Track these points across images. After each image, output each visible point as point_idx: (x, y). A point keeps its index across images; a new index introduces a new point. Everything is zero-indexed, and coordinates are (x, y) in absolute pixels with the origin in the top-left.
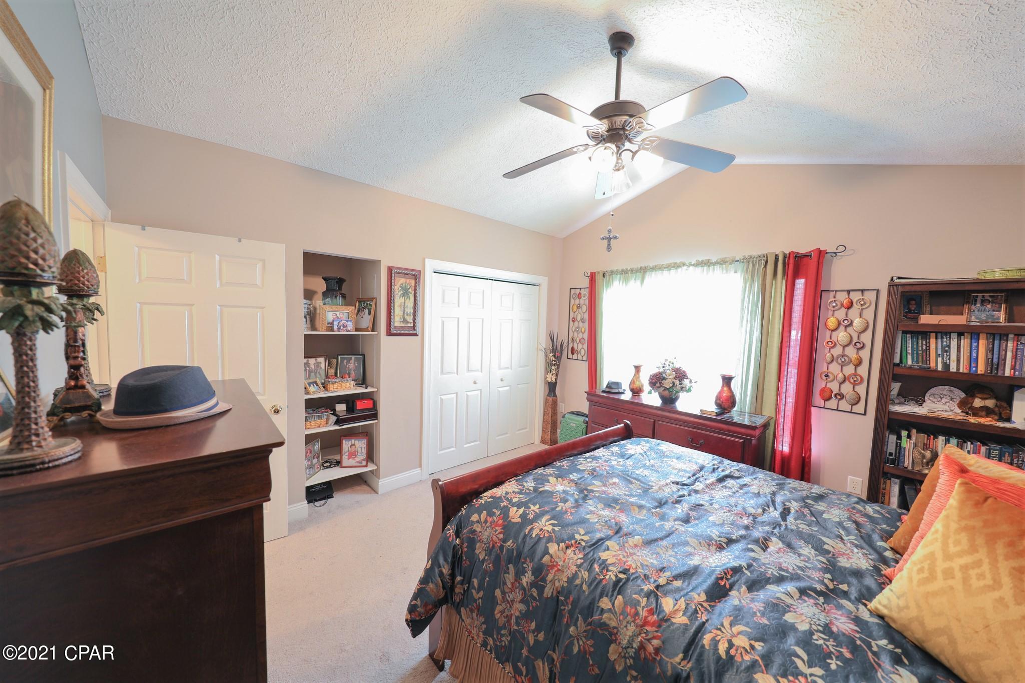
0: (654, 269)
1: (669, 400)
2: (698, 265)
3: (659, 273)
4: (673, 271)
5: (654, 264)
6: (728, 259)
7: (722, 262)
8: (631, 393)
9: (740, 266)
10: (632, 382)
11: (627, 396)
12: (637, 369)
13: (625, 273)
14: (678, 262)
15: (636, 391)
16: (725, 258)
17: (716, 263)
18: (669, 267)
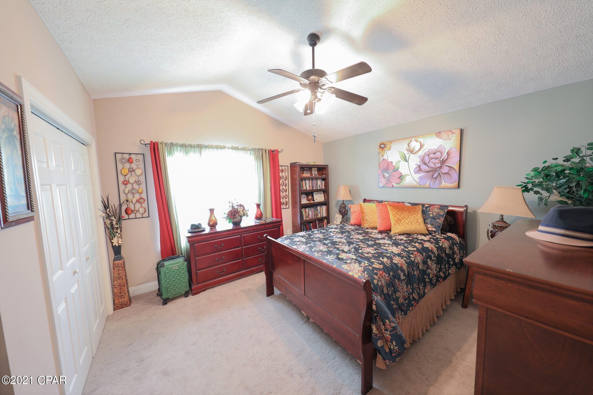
0: (207, 147)
1: (237, 224)
2: (234, 149)
3: (211, 150)
4: (220, 150)
5: (208, 144)
6: (247, 148)
7: (244, 149)
8: (210, 227)
9: (252, 152)
10: (210, 220)
11: (207, 230)
12: (212, 211)
13: (186, 147)
14: (222, 145)
15: (213, 225)
16: (246, 147)
17: (241, 149)
18: (218, 147)
